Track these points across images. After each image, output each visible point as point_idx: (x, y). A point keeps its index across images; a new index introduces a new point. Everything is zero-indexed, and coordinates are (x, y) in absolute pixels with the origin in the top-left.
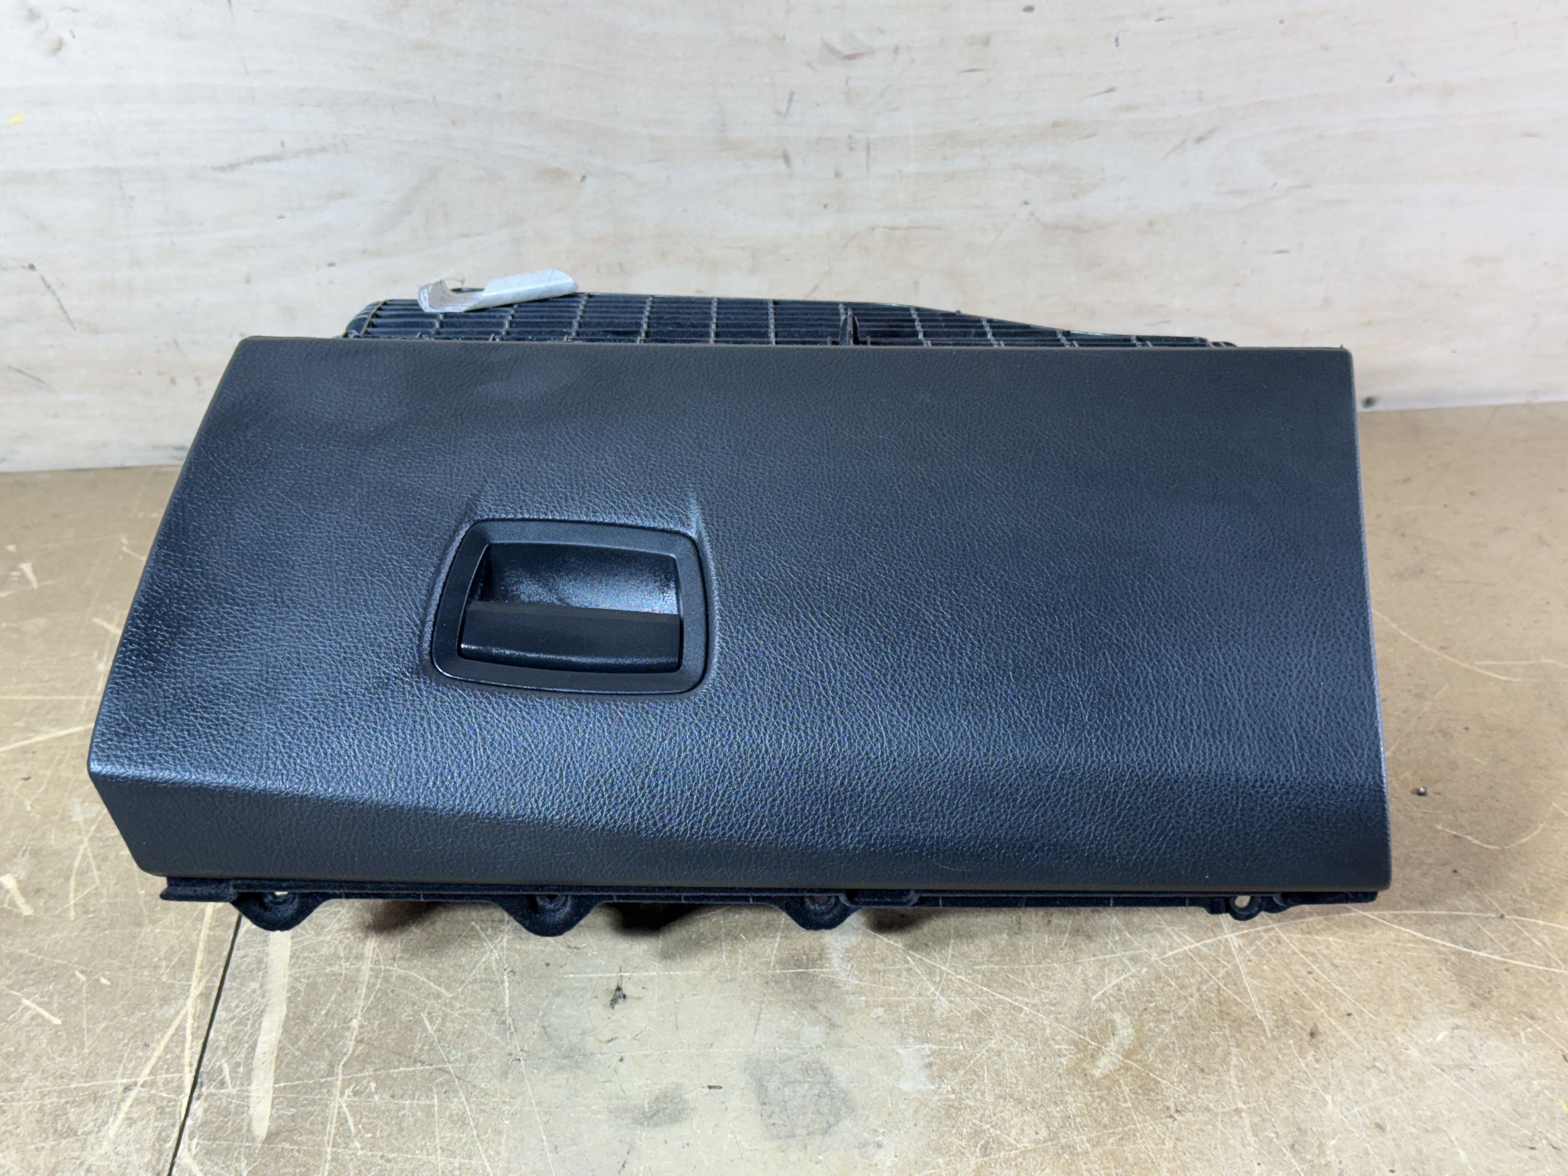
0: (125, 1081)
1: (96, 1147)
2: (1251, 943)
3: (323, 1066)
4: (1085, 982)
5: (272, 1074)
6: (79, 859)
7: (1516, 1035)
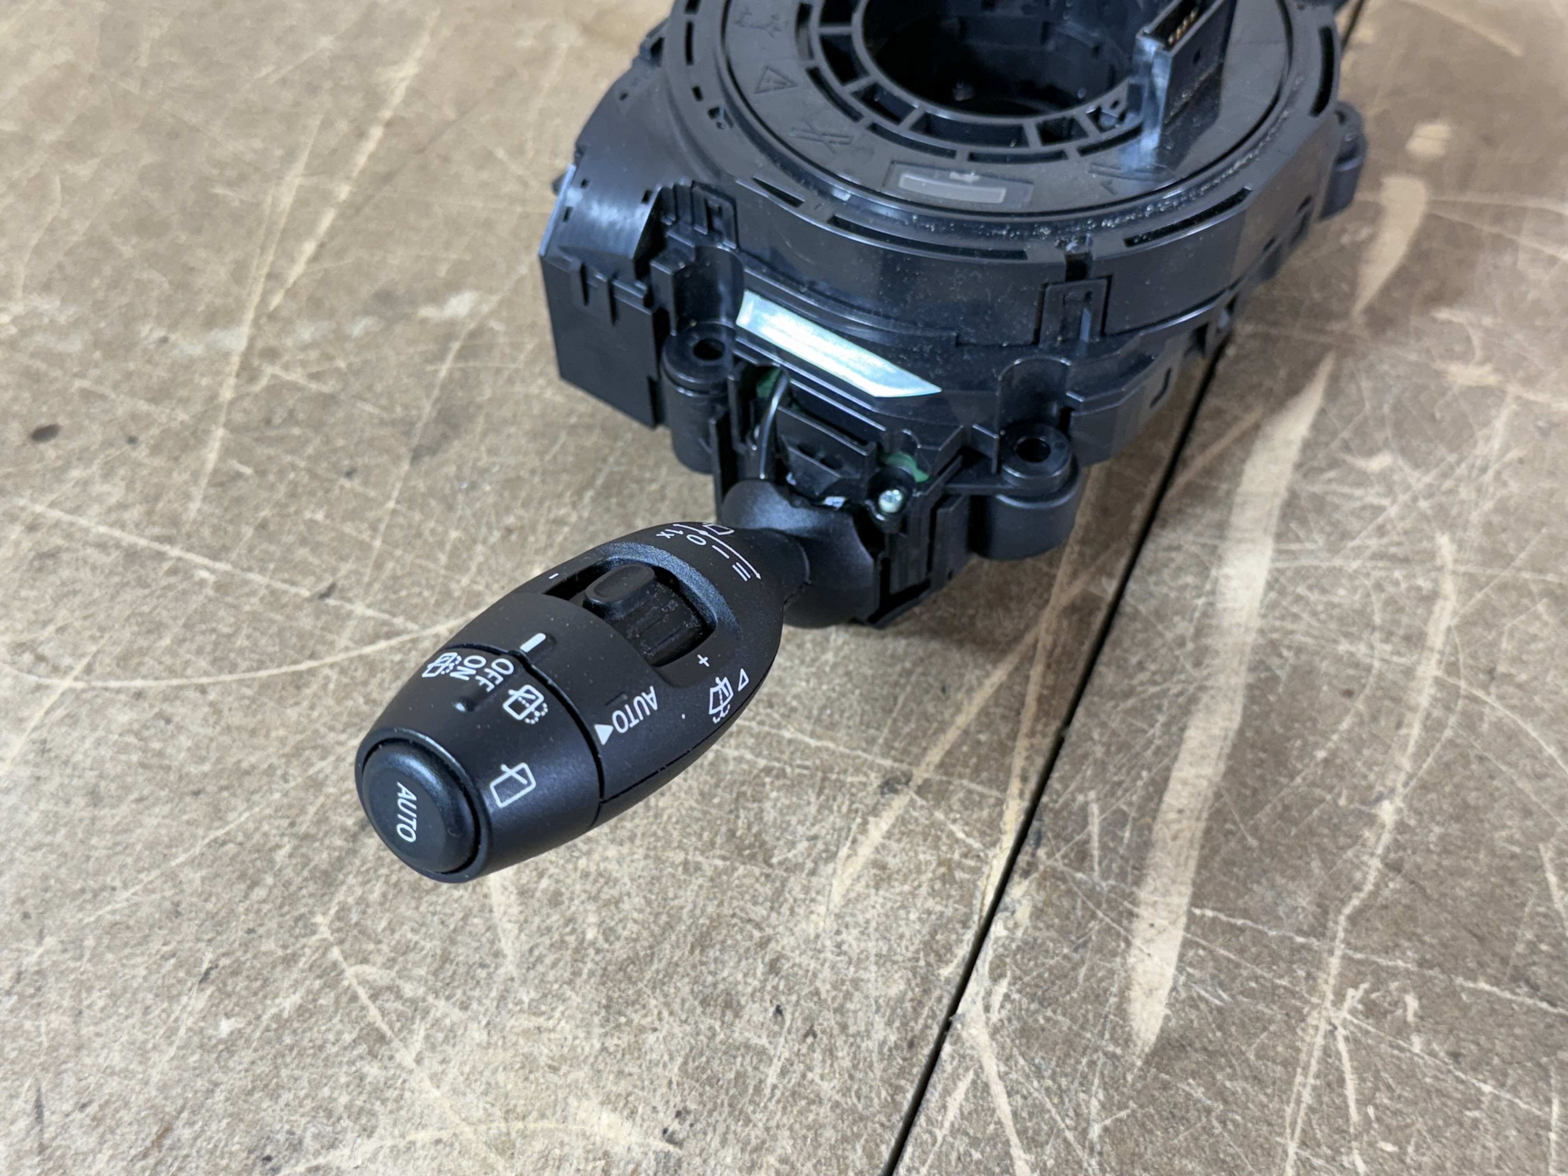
0: (888, 763)
1: (801, 911)
3: (1304, 901)
5: (1189, 874)
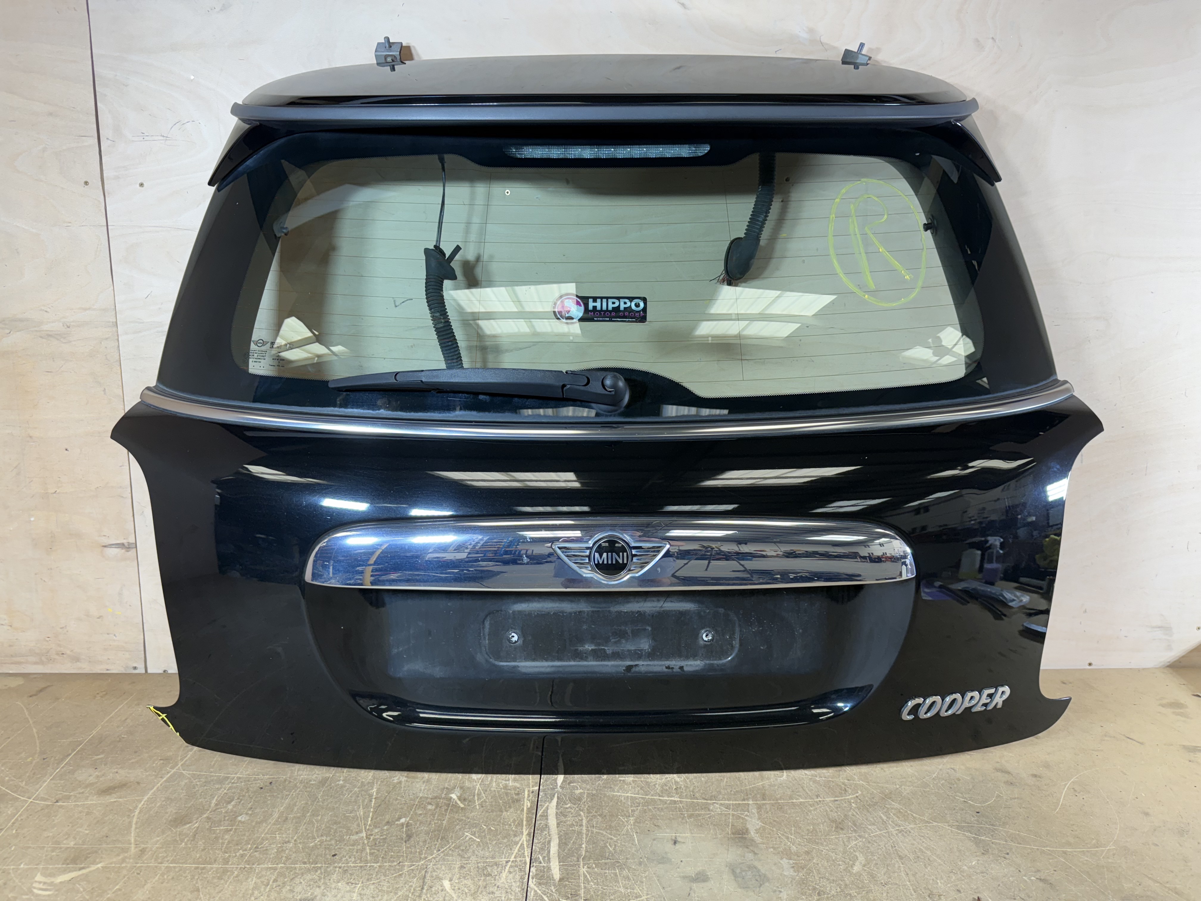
2: (900, 832)
4: (844, 842)
6: (477, 790)
7: (1000, 863)
